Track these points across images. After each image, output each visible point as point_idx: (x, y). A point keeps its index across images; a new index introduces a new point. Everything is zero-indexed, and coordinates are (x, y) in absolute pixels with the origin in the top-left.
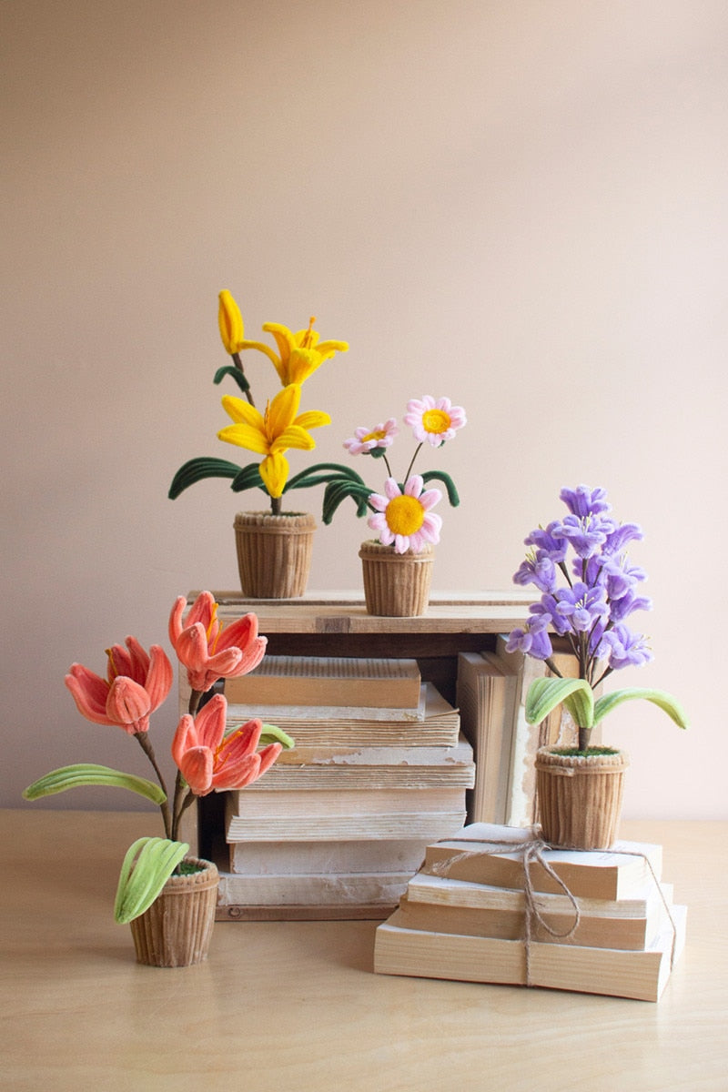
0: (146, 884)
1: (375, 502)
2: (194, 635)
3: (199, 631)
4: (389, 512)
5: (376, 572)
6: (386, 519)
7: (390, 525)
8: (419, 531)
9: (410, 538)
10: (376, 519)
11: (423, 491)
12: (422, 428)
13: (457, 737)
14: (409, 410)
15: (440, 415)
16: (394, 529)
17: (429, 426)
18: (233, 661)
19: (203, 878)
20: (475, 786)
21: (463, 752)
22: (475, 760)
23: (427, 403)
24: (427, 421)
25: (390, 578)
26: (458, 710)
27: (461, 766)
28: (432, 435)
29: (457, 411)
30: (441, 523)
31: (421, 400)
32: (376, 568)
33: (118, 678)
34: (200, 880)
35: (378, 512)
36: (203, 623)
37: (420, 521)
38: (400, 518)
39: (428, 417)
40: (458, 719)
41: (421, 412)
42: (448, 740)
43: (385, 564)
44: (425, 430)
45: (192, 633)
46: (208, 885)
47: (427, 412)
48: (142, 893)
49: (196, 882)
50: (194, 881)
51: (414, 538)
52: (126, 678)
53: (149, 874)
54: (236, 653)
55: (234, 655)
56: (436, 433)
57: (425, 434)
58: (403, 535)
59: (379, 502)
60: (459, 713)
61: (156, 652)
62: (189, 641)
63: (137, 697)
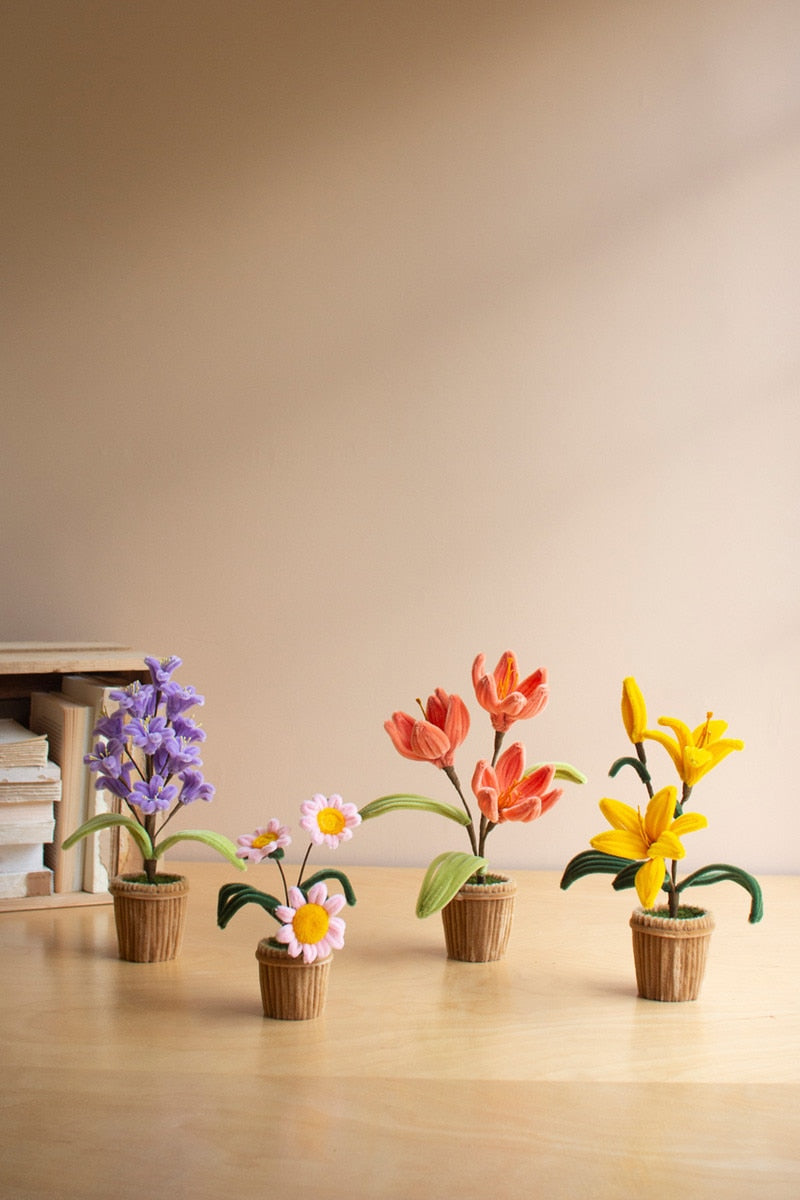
0: (444, 887)
1: (283, 915)
2: (486, 684)
3: (491, 681)
4: (295, 922)
5: (276, 977)
6: (294, 930)
7: (297, 936)
8: (325, 938)
9: (317, 945)
10: (284, 931)
11: (327, 898)
12: (318, 830)
13: (46, 758)
14: (303, 812)
15: (333, 814)
16: (301, 940)
17: (325, 827)
18: (517, 707)
19: (499, 889)
20: (62, 799)
21: (51, 771)
22: (61, 778)
23: (320, 803)
24: (322, 822)
25: (291, 984)
26: (46, 736)
27: (51, 783)
28: (328, 836)
29: (350, 808)
30: (344, 926)
31: (313, 800)
32: (276, 974)
34: (496, 890)
35: (286, 924)
36: (495, 676)
37: (326, 928)
38: (307, 927)
39: (322, 817)
40: (47, 743)
41: (315, 813)
42: (40, 761)
43: (287, 969)
44: (322, 831)
45: (484, 683)
47: (320, 813)
48: (440, 894)
49: (493, 891)
50: (490, 892)
51: (320, 947)
53: (448, 879)
54: (518, 697)
55: (516, 699)
56: (332, 834)
57: (322, 835)
58: (310, 944)
59: (287, 914)
60: (46, 739)
61: (453, 699)
62: (482, 688)
63: (435, 737)
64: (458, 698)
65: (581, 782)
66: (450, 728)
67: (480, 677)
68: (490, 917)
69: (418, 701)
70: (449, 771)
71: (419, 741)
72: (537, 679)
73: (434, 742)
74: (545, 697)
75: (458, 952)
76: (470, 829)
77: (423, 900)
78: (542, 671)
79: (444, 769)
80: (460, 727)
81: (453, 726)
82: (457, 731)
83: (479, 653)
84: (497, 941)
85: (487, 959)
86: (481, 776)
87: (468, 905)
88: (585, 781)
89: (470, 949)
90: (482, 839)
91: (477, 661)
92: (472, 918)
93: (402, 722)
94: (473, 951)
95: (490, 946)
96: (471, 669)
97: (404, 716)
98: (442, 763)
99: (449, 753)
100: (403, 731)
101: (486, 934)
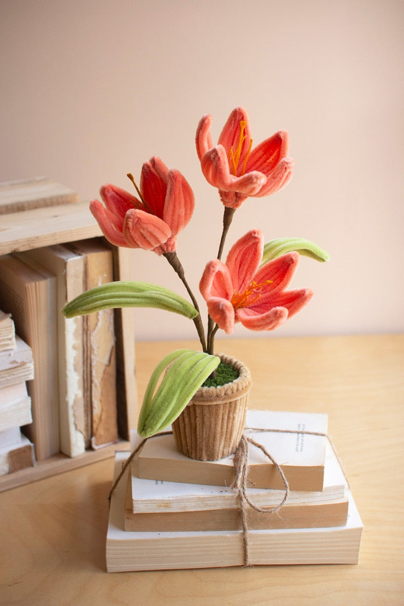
0: (169, 404)
2: (214, 158)
3: (220, 154)
18: (255, 186)
19: (232, 390)
33: (129, 212)
34: (229, 392)
36: (224, 145)
45: (212, 156)
46: (236, 396)
48: (165, 411)
49: (225, 394)
50: (223, 394)
52: (138, 211)
53: (173, 394)
54: (257, 178)
55: (255, 180)
61: (174, 176)
62: (209, 162)
63: (151, 229)
64: (180, 175)
65: (323, 260)
66: (170, 212)
67: (207, 150)
68: (223, 419)
69: (130, 176)
70: (172, 259)
71: (132, 233)
72: (275, 145)
73: (151, 234)
74: (289, 173)
75: (188, 450)
76: (197, 322)
77: (146, 419)
78: (282, 135)
79: (165, 255)
80: (182, 211)
81: (174, 211)
82: (179, 216)
83: (205, 115)
84: (230, 439)
85: (220, 455)
86: (212, 279)
87: (198, 411)
88: (327, 260)
89: (201, 450)
90: (212, 333)
91: (203, 126)
92: (203, 422)
93: (113, 198)
94: (204, 452)
95: (222, 444)
96: (194, 137)
97: (113, 190)
98: (163, 249)
99: (169, 240)
100: (115, 210)
101: (218, 436)
